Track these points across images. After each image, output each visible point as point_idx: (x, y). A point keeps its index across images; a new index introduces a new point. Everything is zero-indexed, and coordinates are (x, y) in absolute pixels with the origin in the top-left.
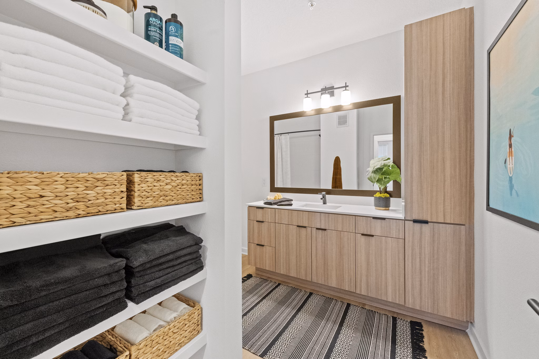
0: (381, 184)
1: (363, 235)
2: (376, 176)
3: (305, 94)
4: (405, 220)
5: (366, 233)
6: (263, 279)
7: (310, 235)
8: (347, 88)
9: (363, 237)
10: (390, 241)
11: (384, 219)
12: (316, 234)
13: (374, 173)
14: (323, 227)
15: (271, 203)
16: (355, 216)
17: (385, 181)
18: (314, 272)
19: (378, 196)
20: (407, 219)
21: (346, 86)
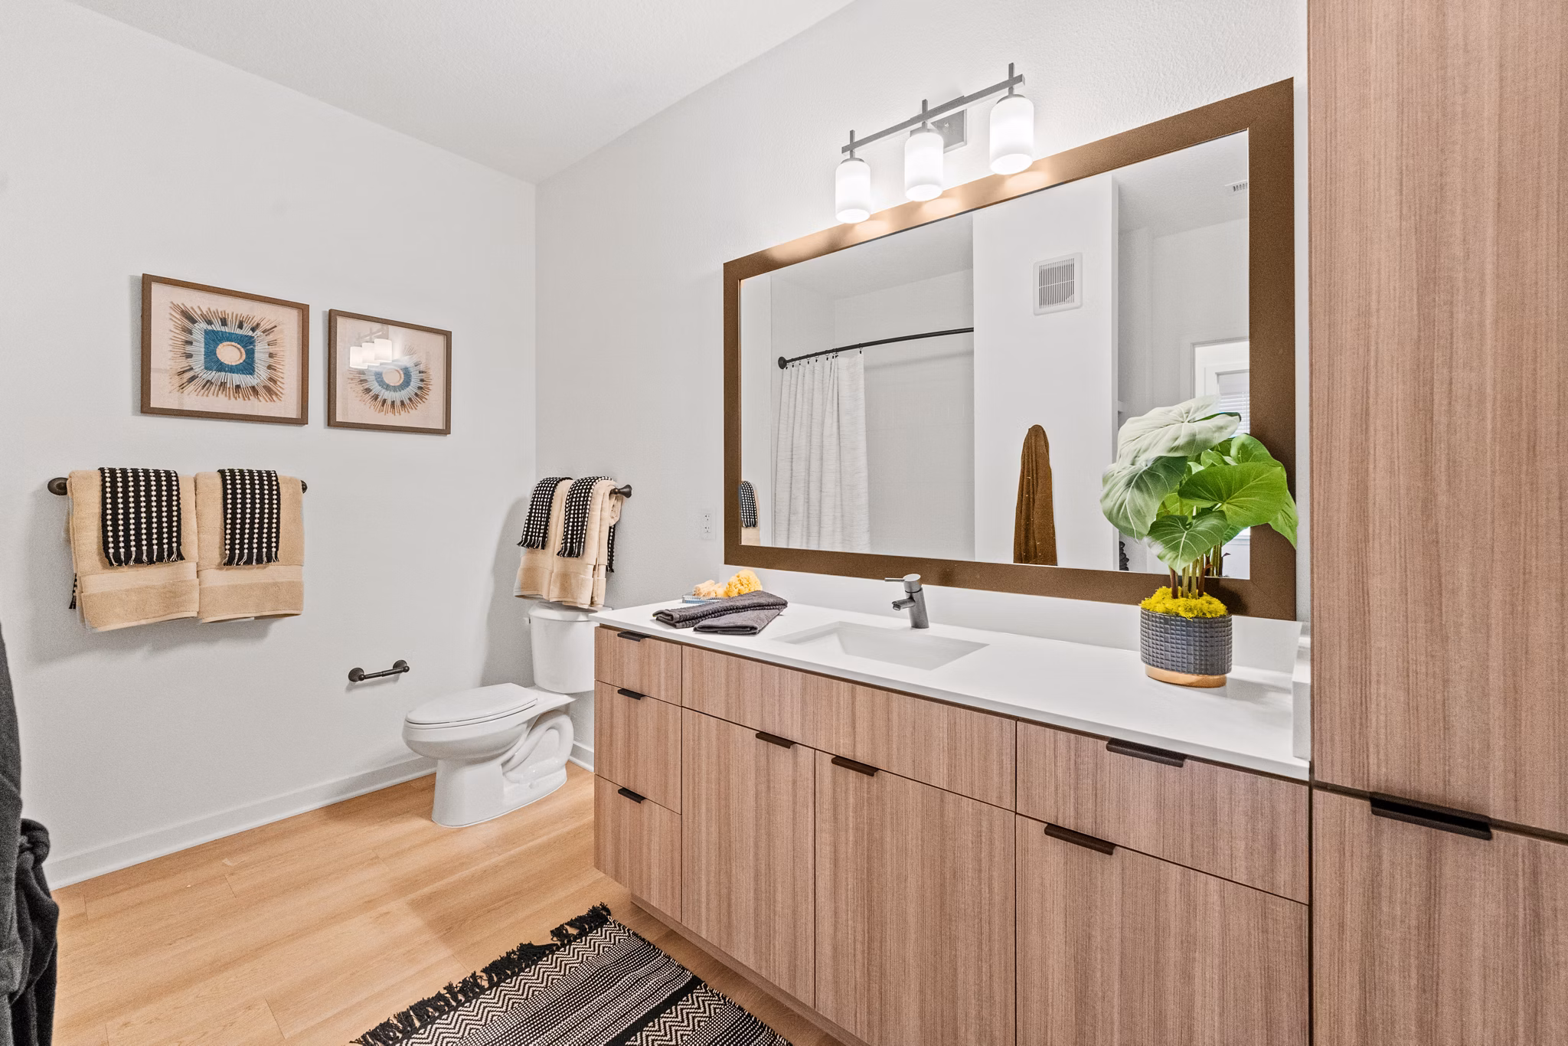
0: (1175, 548)
1: (1054, 830)
2: (1146, 505)
3: (844, 150)
4: (1313, 785)
5: (1069, 824)
6: (643, 940)
7: (811, 785)
8: (1018, 88)
9: (1055, 846)
10: (1215, 898)
11: (1176, 759)
12: (834, 783)
13: (1138, 487)
14: (862, 756)
15: (671, 616)
16: (1017, 719)
17: (1201, 533)
18: (826, 974)
19: (1160, 609)
20: (1324, 776)
21: (1013, 80)
